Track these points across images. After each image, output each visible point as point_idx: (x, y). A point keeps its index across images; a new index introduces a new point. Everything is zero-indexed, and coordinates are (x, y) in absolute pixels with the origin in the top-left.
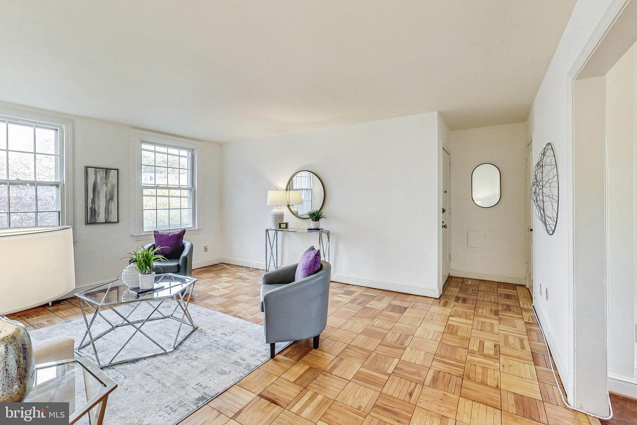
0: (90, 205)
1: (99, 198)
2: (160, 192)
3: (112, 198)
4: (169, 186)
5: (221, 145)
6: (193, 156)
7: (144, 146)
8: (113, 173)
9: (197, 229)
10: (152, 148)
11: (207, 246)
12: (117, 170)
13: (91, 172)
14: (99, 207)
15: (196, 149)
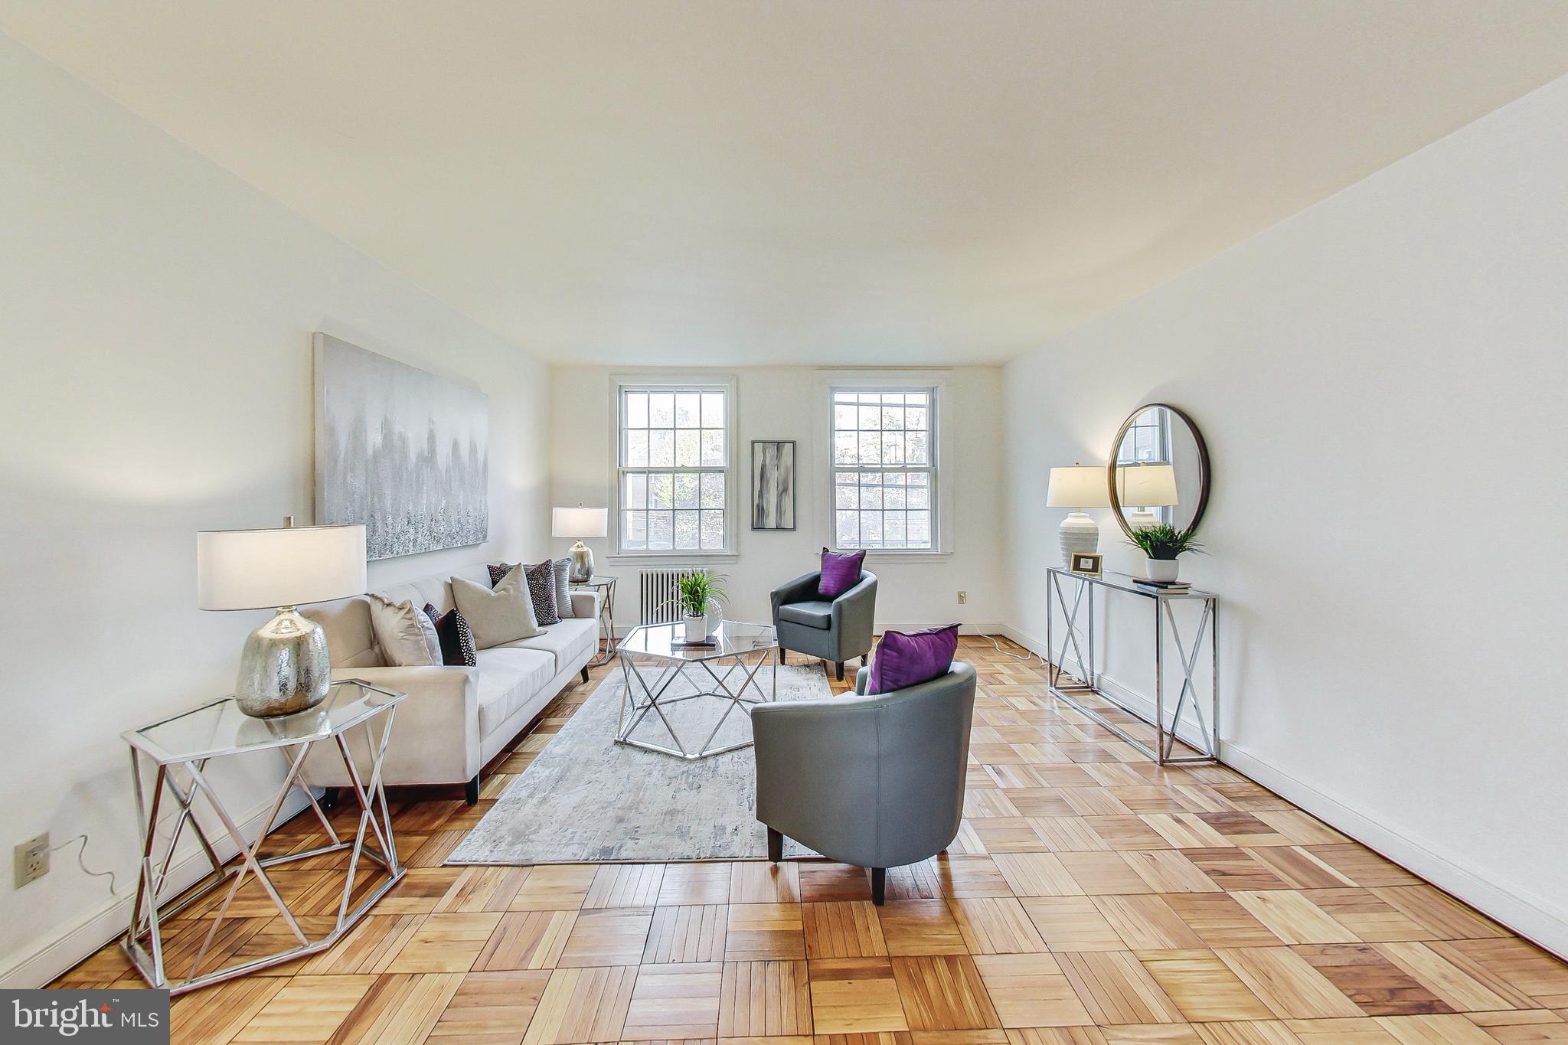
0: (756, 502)
1: (768, 491)
2: (866, 478)
3: (785, 490)
4: (884, 466)
5: (998, 369)
6: (933, 403)
7: (839, 397)
8: (788, 449)
9: (939, 552)
10: (851, 397)
11: (965, 593)
12: (794, 443)
13: (758, 447)
14: (768, 504)
15: (938, 388)
